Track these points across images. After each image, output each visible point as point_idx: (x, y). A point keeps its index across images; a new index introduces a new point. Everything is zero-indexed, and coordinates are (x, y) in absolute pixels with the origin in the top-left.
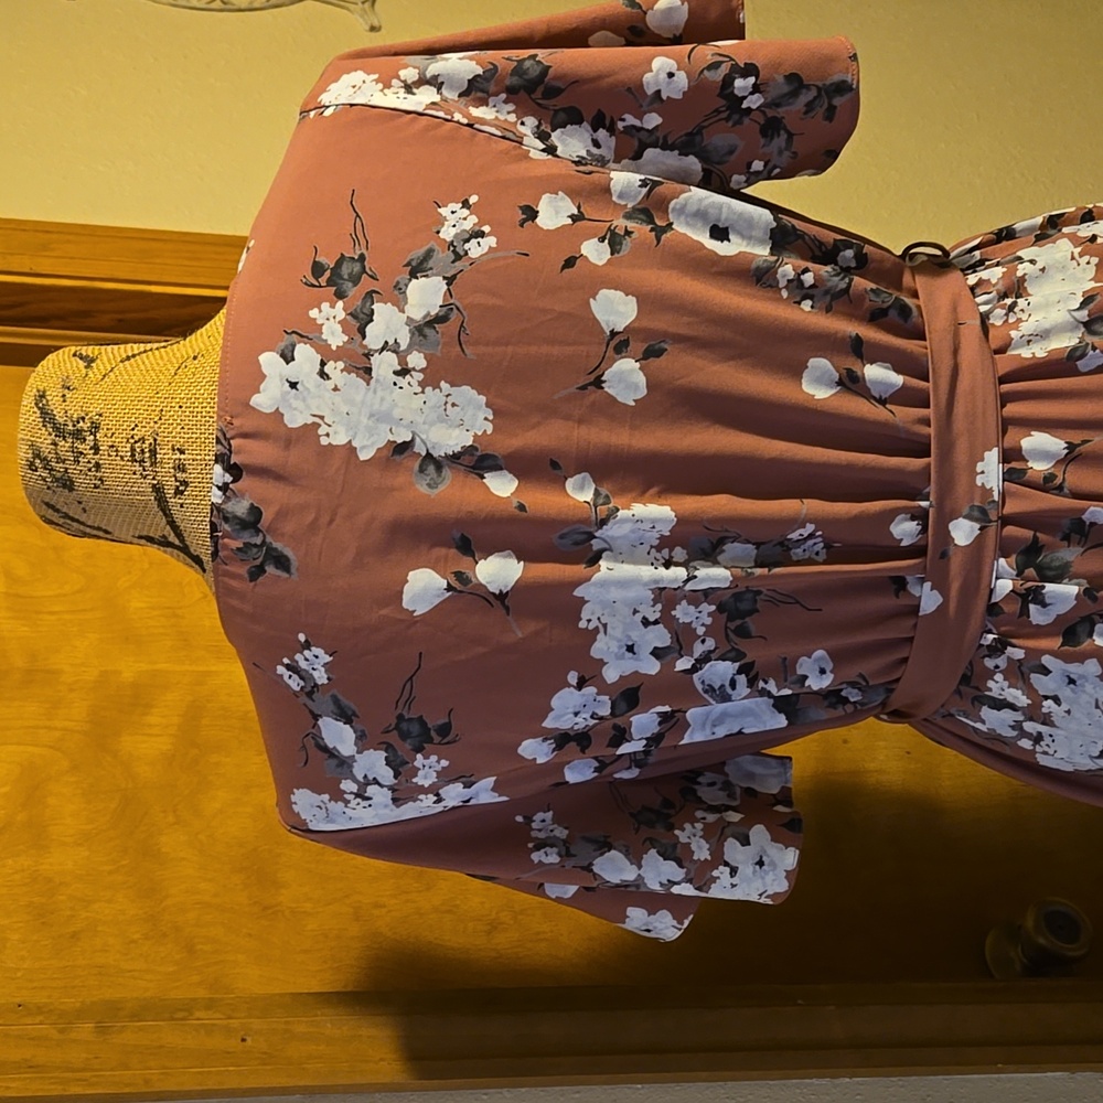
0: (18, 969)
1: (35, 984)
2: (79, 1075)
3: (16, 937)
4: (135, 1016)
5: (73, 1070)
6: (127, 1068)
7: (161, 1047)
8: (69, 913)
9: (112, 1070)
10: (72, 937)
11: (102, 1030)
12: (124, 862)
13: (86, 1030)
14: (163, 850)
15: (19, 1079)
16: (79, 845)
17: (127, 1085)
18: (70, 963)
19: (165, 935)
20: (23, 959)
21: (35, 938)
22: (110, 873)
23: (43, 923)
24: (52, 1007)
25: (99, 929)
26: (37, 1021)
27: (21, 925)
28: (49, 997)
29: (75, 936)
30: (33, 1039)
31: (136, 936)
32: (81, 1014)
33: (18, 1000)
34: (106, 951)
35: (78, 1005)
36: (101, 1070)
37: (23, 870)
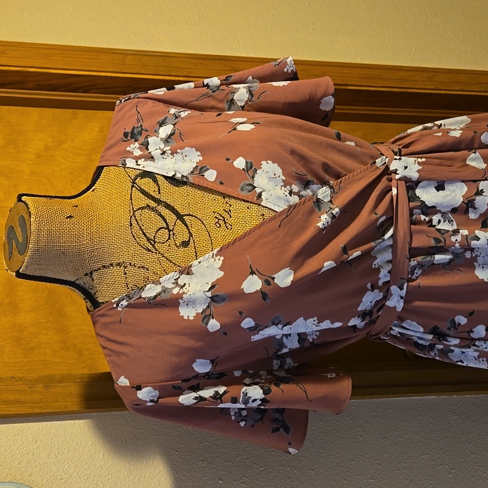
0: (10, 363)
1: (16, 369)
2: (38, 405)
3: (8, 349)
4: (60, 381)
5: (35, 403)
6: (58, 402)
7: (71, 393)
8: (29, 339)
9: (51, 403)
10: (31, 349)
11: (47, 387)
12: (51, 319)
13: (40, 387)
14: (67, 313)
15: (14, 407)
16: (32, 311)
17: (58, 408)
18: (31, 360)
19: (69, 348)
20: (11, 358)
21: (16, 349)
22: (45, 323)
23: (19, 344)
24: (25, 378)
25: (42, 345)
26: (20, 384)
27: (9, 344)
28: (23, 374)
29: (32, 349)
30: (18, 391)
31: (57, 349)
32: (38, 381)
33: (12, 375)
34: (45, 355)
35: (36, 377)
36: (48, 403)
37: (9, 322)
